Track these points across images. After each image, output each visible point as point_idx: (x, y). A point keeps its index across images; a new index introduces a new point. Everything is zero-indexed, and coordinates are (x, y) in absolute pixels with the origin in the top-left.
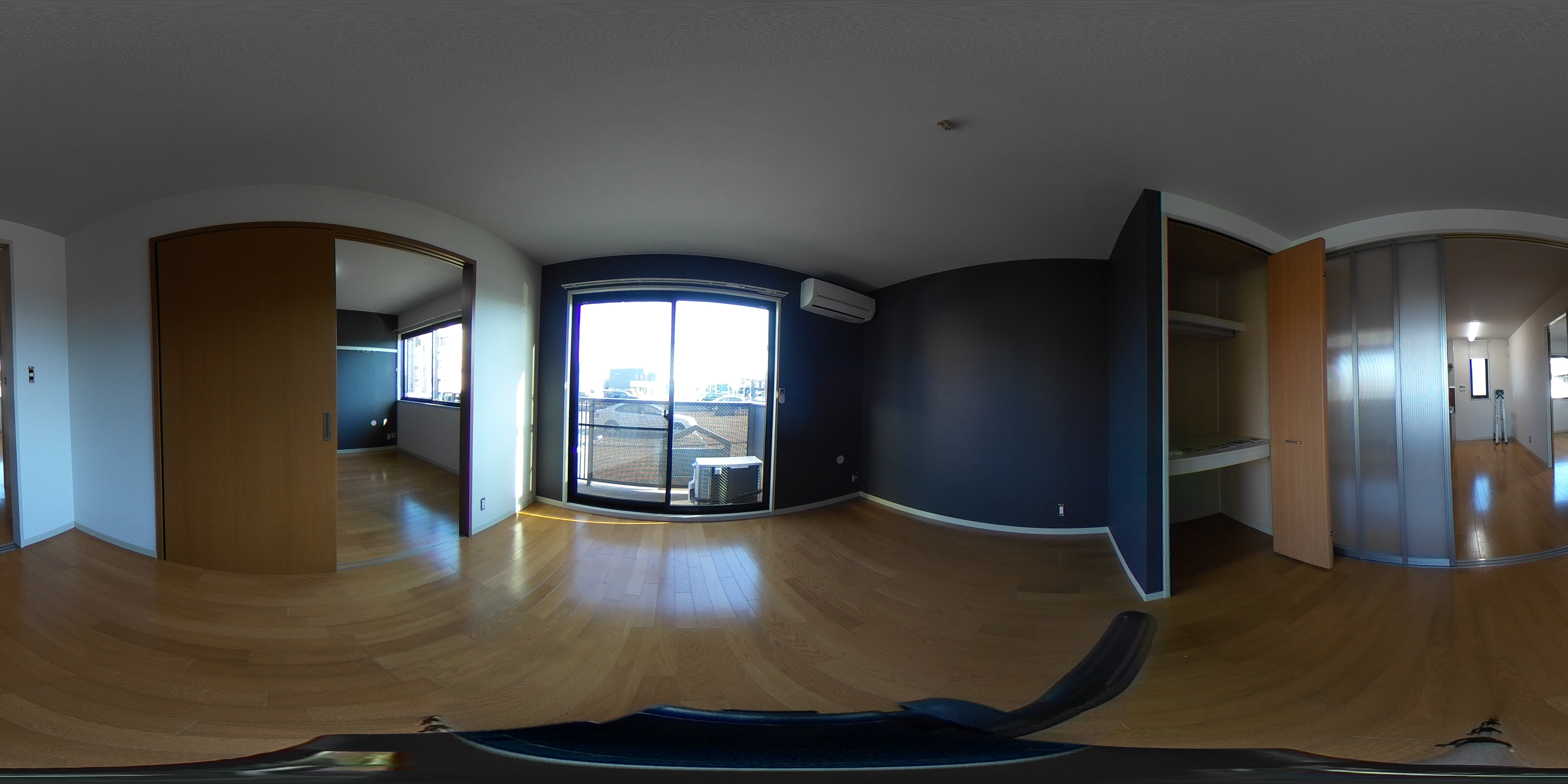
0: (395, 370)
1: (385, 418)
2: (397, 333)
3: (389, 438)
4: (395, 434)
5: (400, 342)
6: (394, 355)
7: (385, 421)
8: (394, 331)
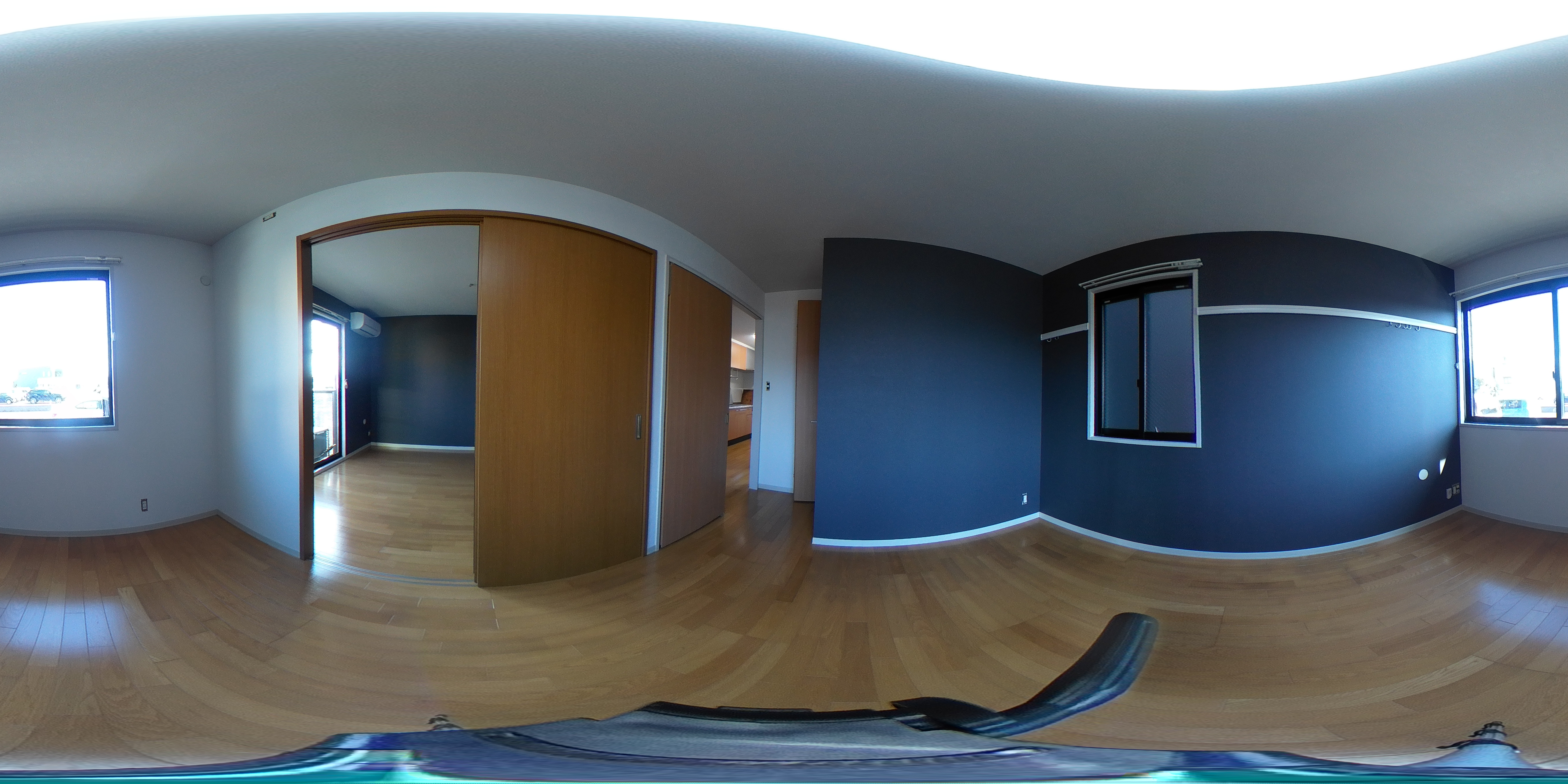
0: (1455, 365)
1: (1442, 459)
2: (1454, 299)
3: (1449, 496)
4: (1458, 487)
5: (1460, 316)
6: (1452, 338)
7: (1442, 463)
8: (1450, 294)
